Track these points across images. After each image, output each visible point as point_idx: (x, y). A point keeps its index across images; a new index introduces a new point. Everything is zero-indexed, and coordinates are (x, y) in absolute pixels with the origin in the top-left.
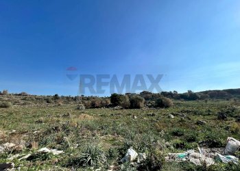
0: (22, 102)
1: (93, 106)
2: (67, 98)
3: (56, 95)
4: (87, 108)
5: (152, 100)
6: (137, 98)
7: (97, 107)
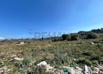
0: (33, 41)
1: (55, 41)
2: (46, 38)
3: (43, 38)
4: (53, 42)
5: (85, 35)
6: (75, 35)
7: (57, 41)
